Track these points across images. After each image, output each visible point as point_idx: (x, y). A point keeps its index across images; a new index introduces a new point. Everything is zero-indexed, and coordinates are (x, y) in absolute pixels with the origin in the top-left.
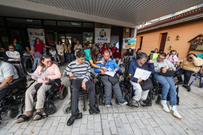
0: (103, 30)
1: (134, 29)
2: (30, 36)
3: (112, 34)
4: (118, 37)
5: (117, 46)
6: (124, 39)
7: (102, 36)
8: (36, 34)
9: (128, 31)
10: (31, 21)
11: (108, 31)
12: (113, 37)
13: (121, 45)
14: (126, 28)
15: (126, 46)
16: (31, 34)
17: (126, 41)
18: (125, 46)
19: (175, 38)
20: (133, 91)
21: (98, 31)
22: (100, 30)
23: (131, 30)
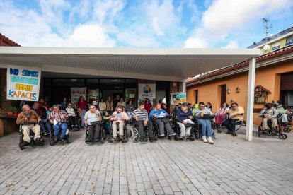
0: (147, 86)
1: (182, 83)
2: (72, 94)
3: (158, 89)
4: (164, 93)
5: (164, 101)
6: (171, 94)
7: (147, 92)
8: (78, 92)
9: (175, 85)
10: (75, 80)
11: (153, 87)
12: (159, 92)
13: (168, 101)
14: (172, 82)
15: (175, 101)
16: (74, 92)
17: (174, 96)
18: (173, 102)
19: (235, 91)
20: (180, 129)
21: (141, 87)
22: (144, 85)
23: (179, 84)
